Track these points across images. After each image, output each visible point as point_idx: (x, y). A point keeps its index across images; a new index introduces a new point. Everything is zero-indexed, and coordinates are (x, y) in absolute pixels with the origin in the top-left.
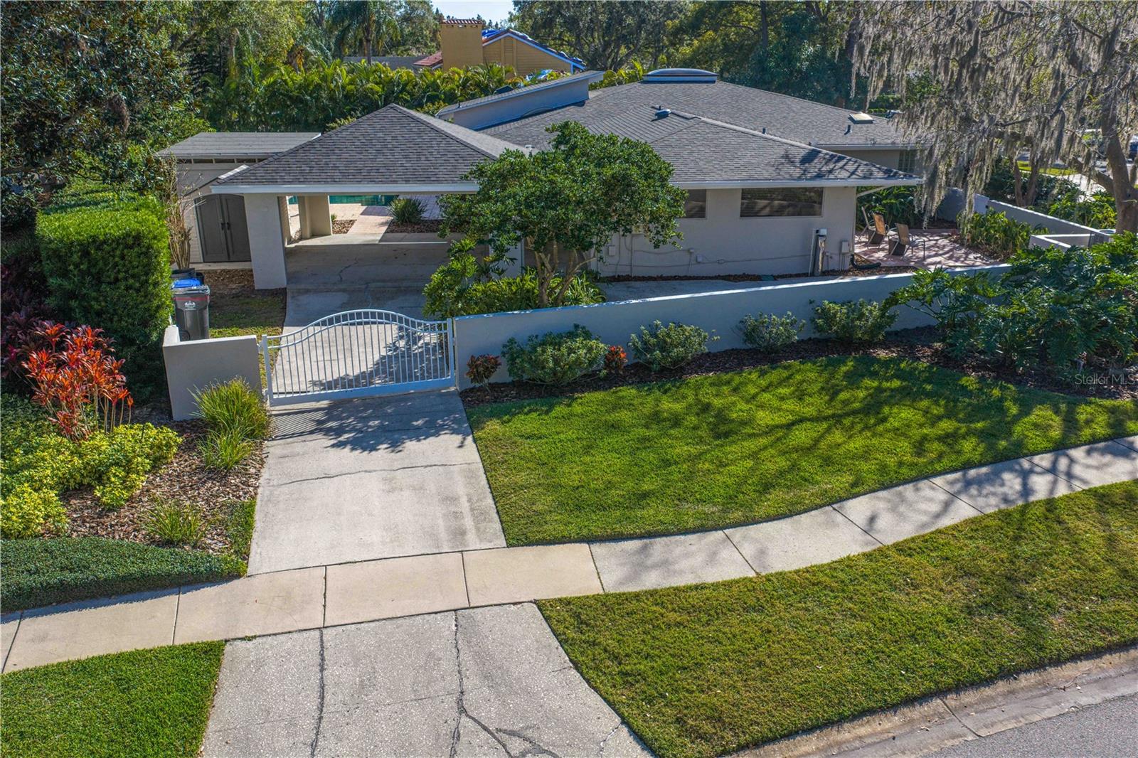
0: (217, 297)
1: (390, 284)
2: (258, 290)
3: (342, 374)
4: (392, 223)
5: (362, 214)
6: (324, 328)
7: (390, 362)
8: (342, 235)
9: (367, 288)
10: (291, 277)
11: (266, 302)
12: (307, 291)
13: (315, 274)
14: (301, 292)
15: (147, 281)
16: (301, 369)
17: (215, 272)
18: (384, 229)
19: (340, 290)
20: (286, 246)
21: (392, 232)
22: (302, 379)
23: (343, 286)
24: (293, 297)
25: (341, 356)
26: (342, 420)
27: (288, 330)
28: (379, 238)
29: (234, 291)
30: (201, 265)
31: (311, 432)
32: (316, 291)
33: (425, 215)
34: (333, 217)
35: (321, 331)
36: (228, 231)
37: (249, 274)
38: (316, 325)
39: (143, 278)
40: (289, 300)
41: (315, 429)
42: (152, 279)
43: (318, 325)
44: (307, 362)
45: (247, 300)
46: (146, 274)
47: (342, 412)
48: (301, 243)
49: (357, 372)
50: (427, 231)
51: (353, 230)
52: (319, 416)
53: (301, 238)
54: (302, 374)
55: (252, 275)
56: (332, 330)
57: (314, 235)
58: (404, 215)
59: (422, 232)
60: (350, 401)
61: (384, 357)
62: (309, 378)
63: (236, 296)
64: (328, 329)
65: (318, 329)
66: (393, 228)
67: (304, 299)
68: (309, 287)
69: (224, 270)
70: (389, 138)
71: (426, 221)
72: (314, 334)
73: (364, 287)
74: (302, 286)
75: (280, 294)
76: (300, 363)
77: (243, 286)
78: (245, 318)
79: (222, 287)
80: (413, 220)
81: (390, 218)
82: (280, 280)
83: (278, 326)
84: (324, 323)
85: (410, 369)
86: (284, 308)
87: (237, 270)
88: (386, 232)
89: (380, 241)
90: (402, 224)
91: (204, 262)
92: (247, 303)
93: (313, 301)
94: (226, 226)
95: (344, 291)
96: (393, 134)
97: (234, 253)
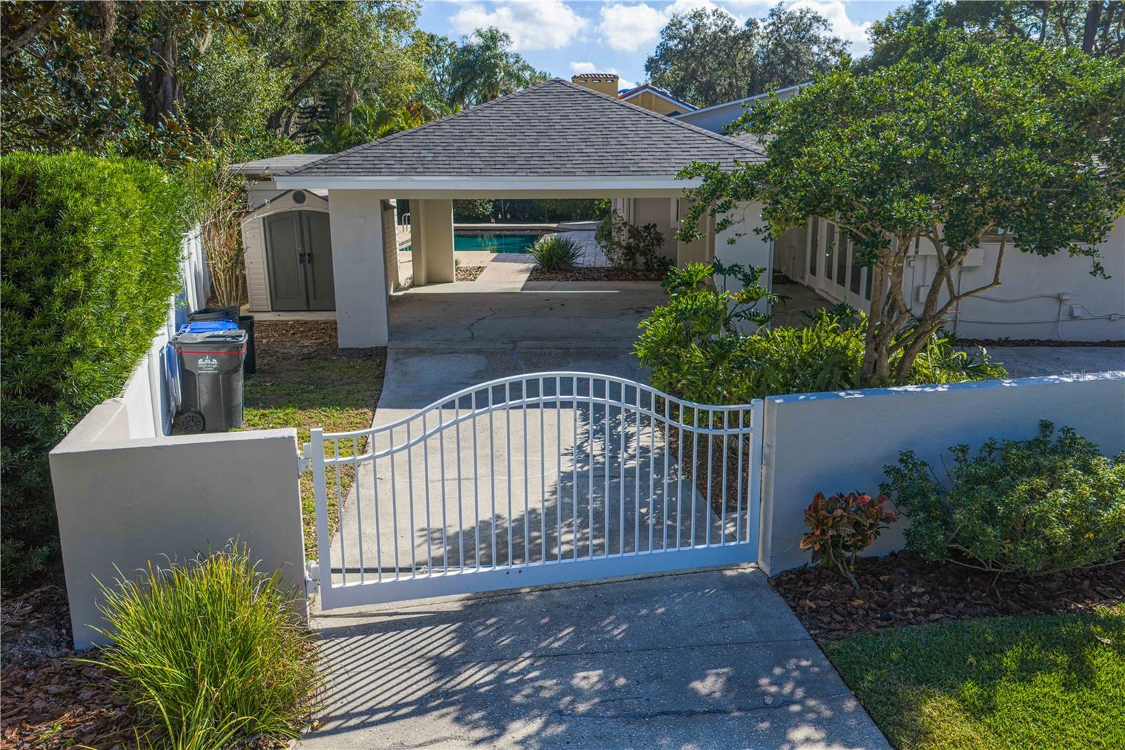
0: (278, 358)
1: (549, 344)
2: (343, 349)
3: (486, 515)
4: (534, 270)
5: (493, 261)
6: (465, 413)
7: (583, 487)
8: (469, 282)
9: (513, 349)
10: (394, 332)
11: (353, 367)
12: (420, 352)
13: (432, 329)
14: (408, 353)
15: (49, 290)
16: (403, 499)
17: (286, 323)
18: (526, 276)
19: (472, 352)
20: (392, 293)
21: (537, 279)
22: (404, 523)
23: (476, 346)
24: (396, 361)
25: (484, 471)
26: (500, 659)
27: (384, 417)
28: (521, 286)
29: (305, 351)
30: (267, 314)
31: (421, 707)
32: (433, 352)
33: (579, 261)
34: (457, 263)
35: (457, 422)
36: (309, 266)
37: (332, 327)
38: (445, 406)
39: (40, 281)
40: (390, 364)
41: (433, 695)
42: (62, 284)
43: (450, 405)
44: (419, 484)
45: (326, 364)
46: (49, 273)
47: (500, 632)
48: (412, 291)
49: (518, 511)
50: (585, 279)
51: (482, 277)
52: (441, 641)
53: (413, 285)
54: (403, 510)
55: (336, 329)
56: (483, 420)
57: (430, 282)
58: (552, 260)
59: (577, 280)
60: (513, 594)
61: (566, 477)
62: (420, 522)
63: (308, 357)
64: (473, 416)
65: (449, 416)
66: (535, 275)
67: (413, 364)
68: (423, 345)
69: (298, 322)
70: (556, 118)
71: (580, 269)
72: (440, 430)
73: (511, 346)
74: (413, 344)
75: (377, 355)
76: (402, 483)
77: (322, 344)
78: (313, 392)
79: (288, 345)
80: (563, 267)
81: (532, 266)
82: (379, 335)
83: (367, 406)
84: (465, 403)
85: (630, 506)
86: (381, 377)
87: (317, 322)
88: (528, 280)
89: (522, 289)
90: (548, 271)
91: (273, 311)
92: (322, 368)
93: (429, 368)
94: (307, 258)
95: (478, 352)
96: (562, 113)
97: (315, 298)
